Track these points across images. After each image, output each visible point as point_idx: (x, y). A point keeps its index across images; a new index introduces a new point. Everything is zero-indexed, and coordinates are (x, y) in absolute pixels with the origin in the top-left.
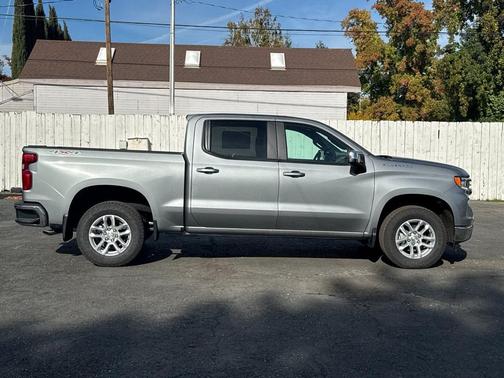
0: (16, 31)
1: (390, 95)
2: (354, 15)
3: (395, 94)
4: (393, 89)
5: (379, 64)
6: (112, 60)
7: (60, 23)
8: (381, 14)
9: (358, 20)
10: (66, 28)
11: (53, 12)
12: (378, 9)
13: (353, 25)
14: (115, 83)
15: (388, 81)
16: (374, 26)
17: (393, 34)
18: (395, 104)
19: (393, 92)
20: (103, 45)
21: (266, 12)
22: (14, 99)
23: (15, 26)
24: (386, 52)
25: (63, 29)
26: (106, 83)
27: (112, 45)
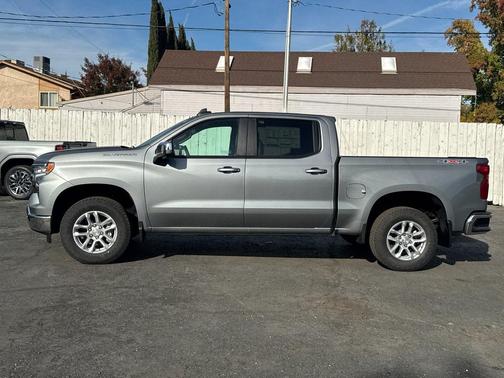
0: (151, 46)
1: (493, 101)
2: (458, 25)
3: (497, 100)
4: (495, 96)
5: (482, 71)
6: (229, 68)
7: (188, 39)
8: (485, 23)
9: (461, 30)
10: (193, 44)
11: (182, 30)
12: (481, 19)
13: (456, 34)
14: (232, 88)
15: (491, 87)
16: (477, 35)
17: (497, 43)
18: (496, 110)
19: (495, 98)
20: (222, 54)
21: (372, 23)
22: (146, 103)
23: (150, 41)
24: (490, 60)
25: (190, 45)
26: (223, 88)
27: (230, 54)
